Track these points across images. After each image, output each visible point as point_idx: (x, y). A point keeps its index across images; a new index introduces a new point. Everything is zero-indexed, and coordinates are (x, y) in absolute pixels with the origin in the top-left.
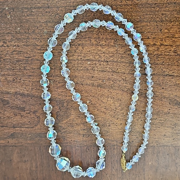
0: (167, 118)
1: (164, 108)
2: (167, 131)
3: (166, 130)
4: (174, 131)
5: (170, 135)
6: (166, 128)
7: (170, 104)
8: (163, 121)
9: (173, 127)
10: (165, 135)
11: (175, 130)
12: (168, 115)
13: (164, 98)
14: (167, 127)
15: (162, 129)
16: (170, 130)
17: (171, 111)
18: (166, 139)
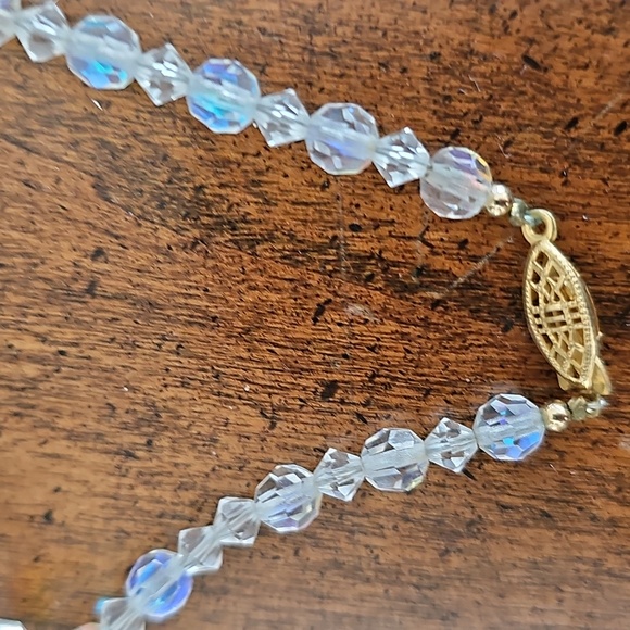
0: (69, 335)
1: (48, 228)
2: (67, 477)
3: (63, 468)
4: (141, 491)
5: (99, 524)
6: (60, 446)
7: (101, 189)
8: (31, 370)
9: (127, 439)
10: (48, 517)
11: (148, 478)
12: (81, 312)
13: (50, 122)
14: (72, 436)
15: (19, 451)
16: (91, 466)
17: (114, 276)
18: (57, 553)
